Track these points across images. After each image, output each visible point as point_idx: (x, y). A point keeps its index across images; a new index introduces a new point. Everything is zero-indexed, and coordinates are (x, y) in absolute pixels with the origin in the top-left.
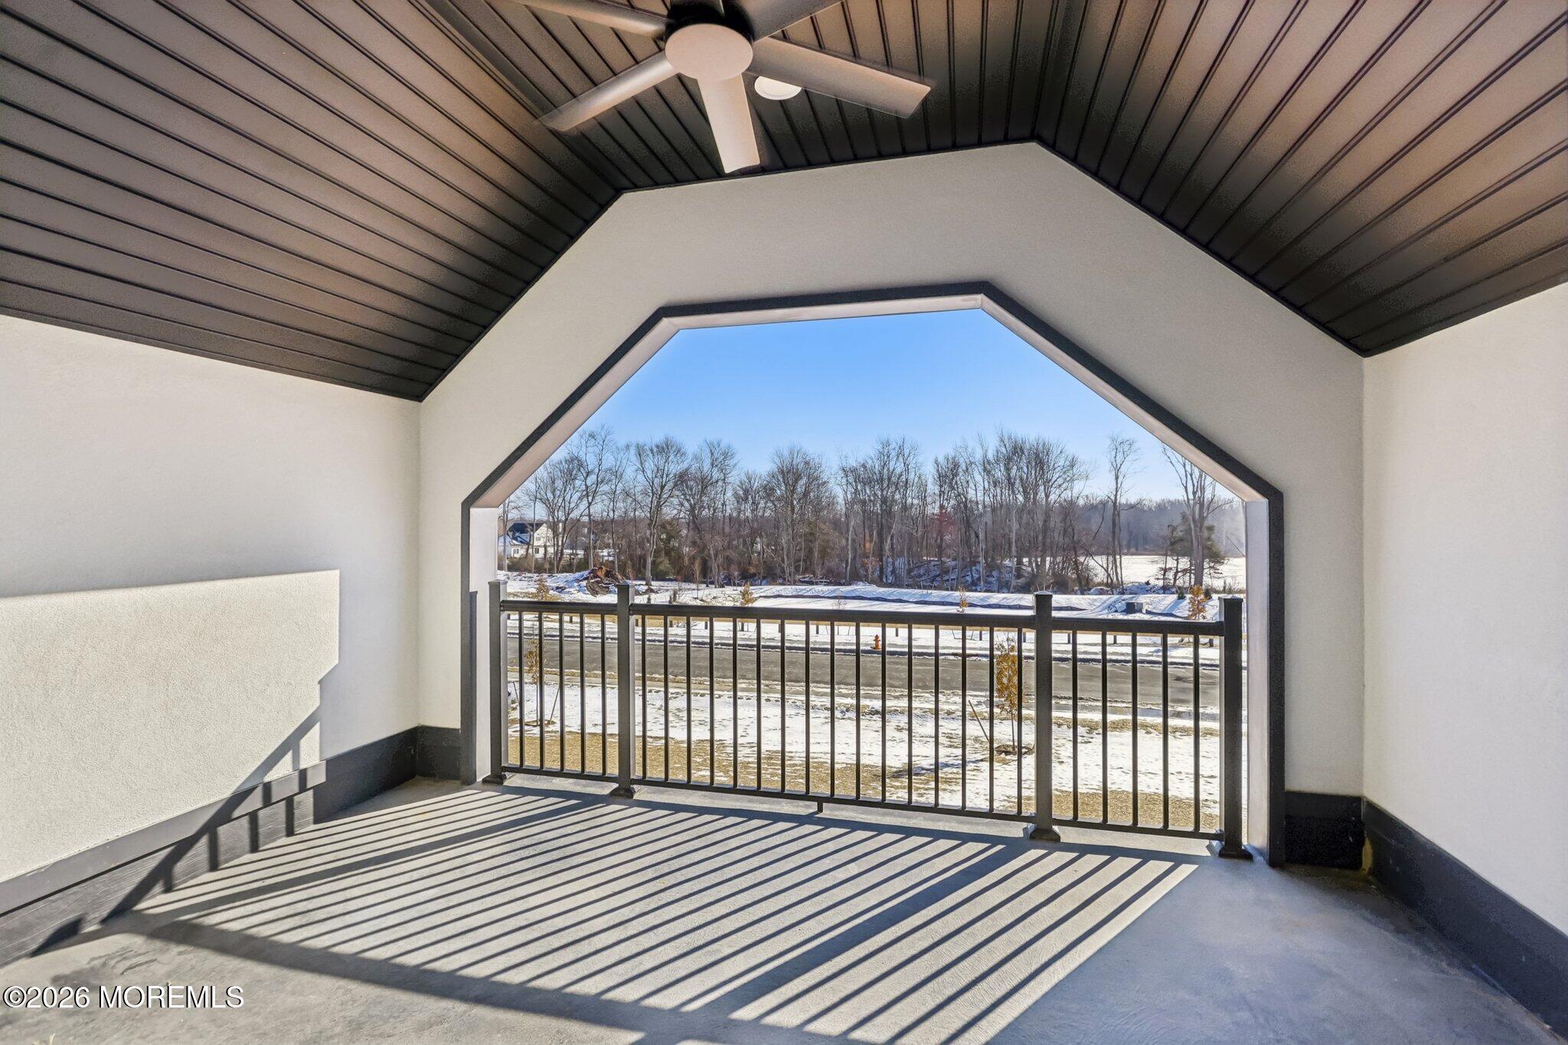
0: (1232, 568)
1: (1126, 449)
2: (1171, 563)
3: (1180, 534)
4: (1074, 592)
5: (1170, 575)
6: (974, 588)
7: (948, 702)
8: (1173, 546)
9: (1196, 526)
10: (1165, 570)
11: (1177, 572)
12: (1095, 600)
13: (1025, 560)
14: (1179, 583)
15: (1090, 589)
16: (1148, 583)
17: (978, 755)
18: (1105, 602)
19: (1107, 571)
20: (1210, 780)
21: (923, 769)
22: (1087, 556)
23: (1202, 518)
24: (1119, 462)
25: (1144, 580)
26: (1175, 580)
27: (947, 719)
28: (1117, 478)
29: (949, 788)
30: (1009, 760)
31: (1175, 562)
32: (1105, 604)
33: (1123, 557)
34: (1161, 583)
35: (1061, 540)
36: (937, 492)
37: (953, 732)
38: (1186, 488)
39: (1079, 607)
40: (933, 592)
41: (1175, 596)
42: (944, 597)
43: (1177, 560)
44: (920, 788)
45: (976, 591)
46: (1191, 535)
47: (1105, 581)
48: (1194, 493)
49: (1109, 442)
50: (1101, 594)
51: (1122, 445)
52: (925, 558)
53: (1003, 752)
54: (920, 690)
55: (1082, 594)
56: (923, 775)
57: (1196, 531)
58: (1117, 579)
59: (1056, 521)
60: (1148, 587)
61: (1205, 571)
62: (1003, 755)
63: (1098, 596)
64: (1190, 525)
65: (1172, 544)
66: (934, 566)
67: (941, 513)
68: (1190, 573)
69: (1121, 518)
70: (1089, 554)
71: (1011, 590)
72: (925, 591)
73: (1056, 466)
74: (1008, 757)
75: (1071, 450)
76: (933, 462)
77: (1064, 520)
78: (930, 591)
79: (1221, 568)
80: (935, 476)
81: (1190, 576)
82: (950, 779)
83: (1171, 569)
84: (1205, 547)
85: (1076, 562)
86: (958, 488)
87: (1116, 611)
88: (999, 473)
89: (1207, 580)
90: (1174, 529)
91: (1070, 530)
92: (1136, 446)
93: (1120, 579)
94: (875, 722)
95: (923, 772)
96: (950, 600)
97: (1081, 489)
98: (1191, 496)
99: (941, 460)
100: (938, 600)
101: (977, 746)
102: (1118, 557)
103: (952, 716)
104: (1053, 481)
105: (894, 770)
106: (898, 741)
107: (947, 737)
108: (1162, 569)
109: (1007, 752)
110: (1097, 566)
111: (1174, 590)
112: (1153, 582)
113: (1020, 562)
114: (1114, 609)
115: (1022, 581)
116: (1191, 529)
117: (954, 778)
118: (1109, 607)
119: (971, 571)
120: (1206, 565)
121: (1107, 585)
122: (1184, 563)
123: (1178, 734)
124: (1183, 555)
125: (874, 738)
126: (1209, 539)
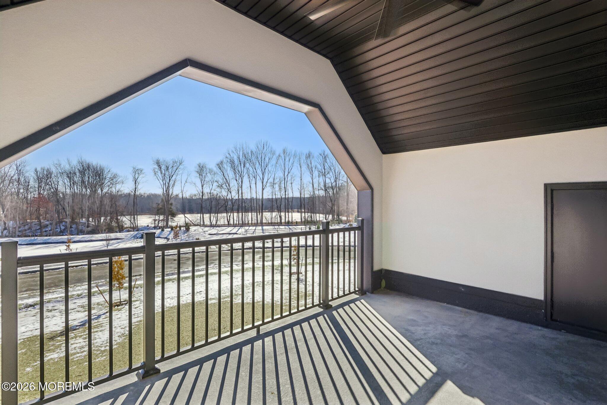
0: (179, 218)
1: (139, 172)
2: (157, 218)
3: (161, 206)
4: (117, 232)
5: (157, 222)
6: (61, 234)
7: (75, 291)
8: (158, 211)
9: (166, 203)
10: (155, 220)
11: (159, 221)
12: (128, 234)
13: (91, 219)
14: (160, 225)
15: (123, 230)
16: (148, 226)
17: (104, 310)
18: (132, 235)
19: (131, 221)
20: (201, 293)
21: (77, 326)
22: (121, 216)
23: (168, 200)
24: (136, 177)
25: (147, 225)
26: (158, 224)
27: (78, 298)
28: (135, 183)
29: (98, 330)
30: (120, 308)
31: (158, 217)
32: (132, 236)
33: (138, 216)
34: (153, 225)
35: (109, 209)
36: (37, 186)
37: (84, 304)
38: (163, 189)
39: (121, 238)
40: (38, 238)
41: (160, 230)
42: (46, 240)
43: (159, 216)
44: (82, 335)
45: (63, 235)
46: (165, 207)
47: (130, 226)
48: (166, 191)
49: (132, 169)
50: (128, 232)
51: (138, 171)
52: (29, 221)
53: (116, 305)
54: (54, 288)
55: (120, 232)
56: (78, 329)
57: (166, 205)
58: (135, 225)
59: (107, 201)
60: (148, 227)
61: (169, 220)
62: (116, 307)
63: (128, 233)
64: (164, 203)
65: (158, 210)
66: (35, 224)
67: (39, 197)
68: (164, 221)
69: (138, 200)
70: (123, 215)
71: (85, 234)
72: (33, 238)
73: (106, 177)
74: (119, 307)
75: (114, 170)
76: (33, 170)
77: (111, 201)
78: (36, 238)
79: (175, 219)
80: (35, 178)
81: (164, 222)
82: (96, 325)
83: (157, 220)
84: (170, 211)
85: (117, 219)
86: (51, 184)
87: (137, 238)
88: (77, 178)
89: (170, 223)
90: (159, 204)
91: (114, 205)
92: (143, 171)
93: (136, 225)
94: (30, 312)
95: (78, 327)
96: (50, 241)
97: (120, 188)
98: (165, 192)
99: (39, 169)
100: (42, 242)
101: (100, 307)
102: (136, 216)
103: (81, 296)
104: (105, 183)
105: (59, 332)
106: (51, 317)
107: (81, 307)
108: (153, 220)
109: (118, 305)
110: (126, 220)
111: (158, 228)
112: (150, 225)
113: (88, 221)
114: (136, 237)
115: (89, 229)
116: (165, 205)
117: (98, 325)
118: (134, 237)
119: (60, 226)
120: (169, 218)
121: (131, 228)
122: (162, 217)
123: (183, 280)
124: (162, 215)
125: (34, 320)
126: (171, 208)
